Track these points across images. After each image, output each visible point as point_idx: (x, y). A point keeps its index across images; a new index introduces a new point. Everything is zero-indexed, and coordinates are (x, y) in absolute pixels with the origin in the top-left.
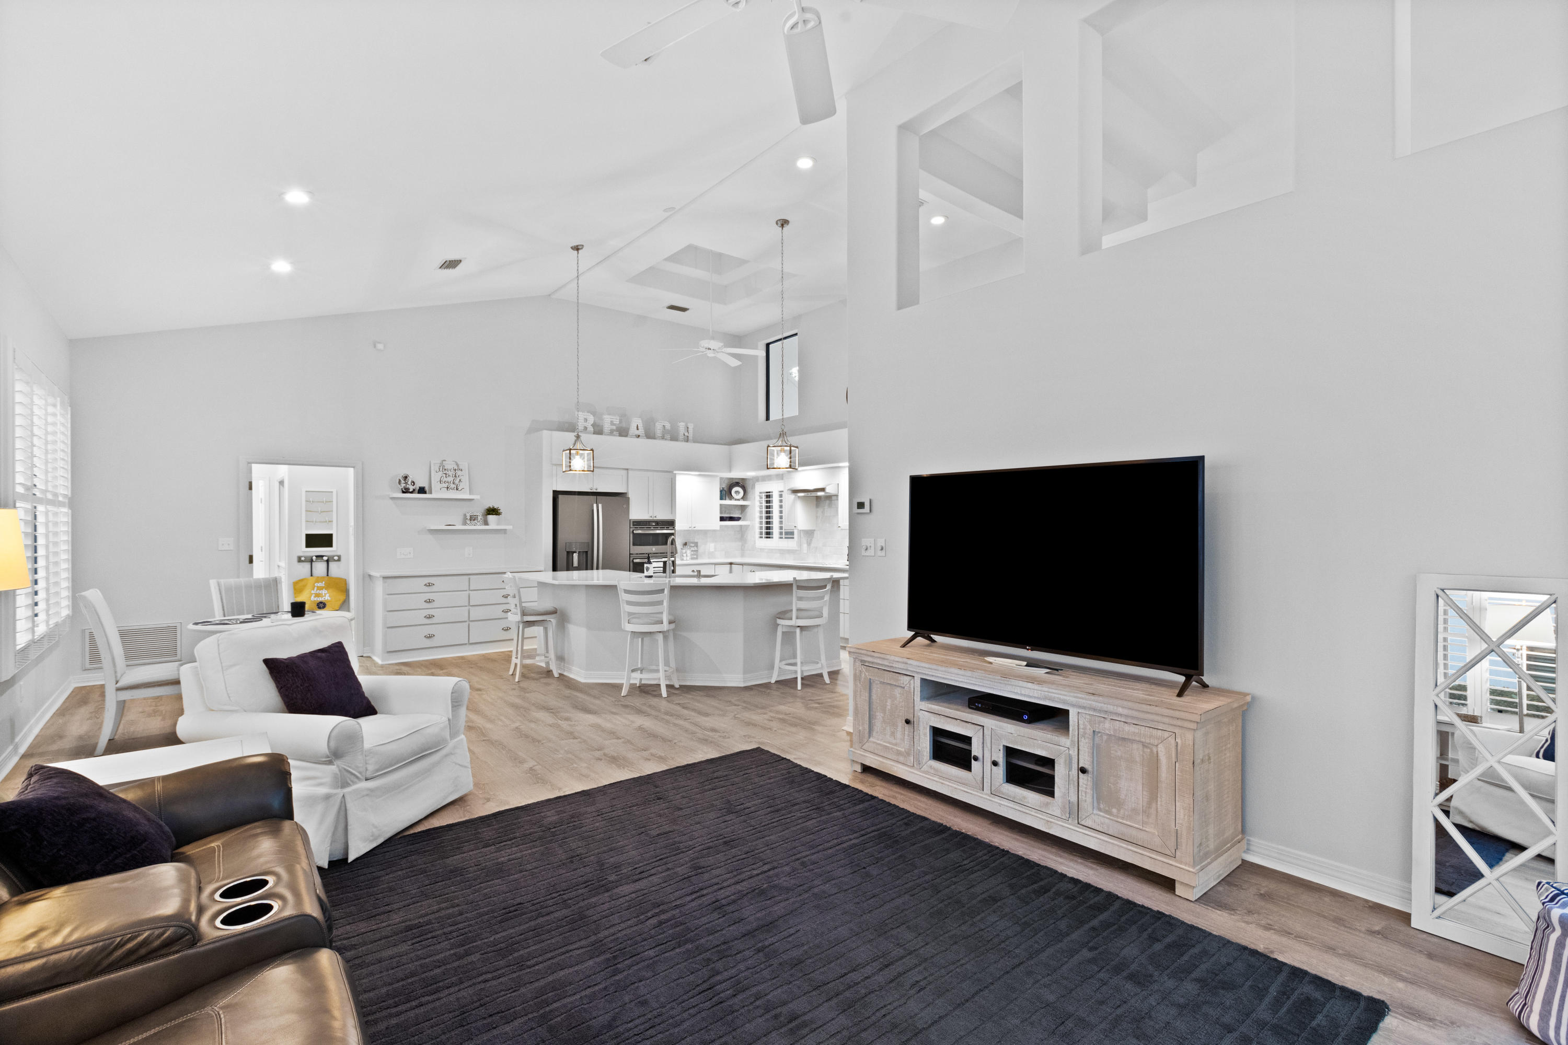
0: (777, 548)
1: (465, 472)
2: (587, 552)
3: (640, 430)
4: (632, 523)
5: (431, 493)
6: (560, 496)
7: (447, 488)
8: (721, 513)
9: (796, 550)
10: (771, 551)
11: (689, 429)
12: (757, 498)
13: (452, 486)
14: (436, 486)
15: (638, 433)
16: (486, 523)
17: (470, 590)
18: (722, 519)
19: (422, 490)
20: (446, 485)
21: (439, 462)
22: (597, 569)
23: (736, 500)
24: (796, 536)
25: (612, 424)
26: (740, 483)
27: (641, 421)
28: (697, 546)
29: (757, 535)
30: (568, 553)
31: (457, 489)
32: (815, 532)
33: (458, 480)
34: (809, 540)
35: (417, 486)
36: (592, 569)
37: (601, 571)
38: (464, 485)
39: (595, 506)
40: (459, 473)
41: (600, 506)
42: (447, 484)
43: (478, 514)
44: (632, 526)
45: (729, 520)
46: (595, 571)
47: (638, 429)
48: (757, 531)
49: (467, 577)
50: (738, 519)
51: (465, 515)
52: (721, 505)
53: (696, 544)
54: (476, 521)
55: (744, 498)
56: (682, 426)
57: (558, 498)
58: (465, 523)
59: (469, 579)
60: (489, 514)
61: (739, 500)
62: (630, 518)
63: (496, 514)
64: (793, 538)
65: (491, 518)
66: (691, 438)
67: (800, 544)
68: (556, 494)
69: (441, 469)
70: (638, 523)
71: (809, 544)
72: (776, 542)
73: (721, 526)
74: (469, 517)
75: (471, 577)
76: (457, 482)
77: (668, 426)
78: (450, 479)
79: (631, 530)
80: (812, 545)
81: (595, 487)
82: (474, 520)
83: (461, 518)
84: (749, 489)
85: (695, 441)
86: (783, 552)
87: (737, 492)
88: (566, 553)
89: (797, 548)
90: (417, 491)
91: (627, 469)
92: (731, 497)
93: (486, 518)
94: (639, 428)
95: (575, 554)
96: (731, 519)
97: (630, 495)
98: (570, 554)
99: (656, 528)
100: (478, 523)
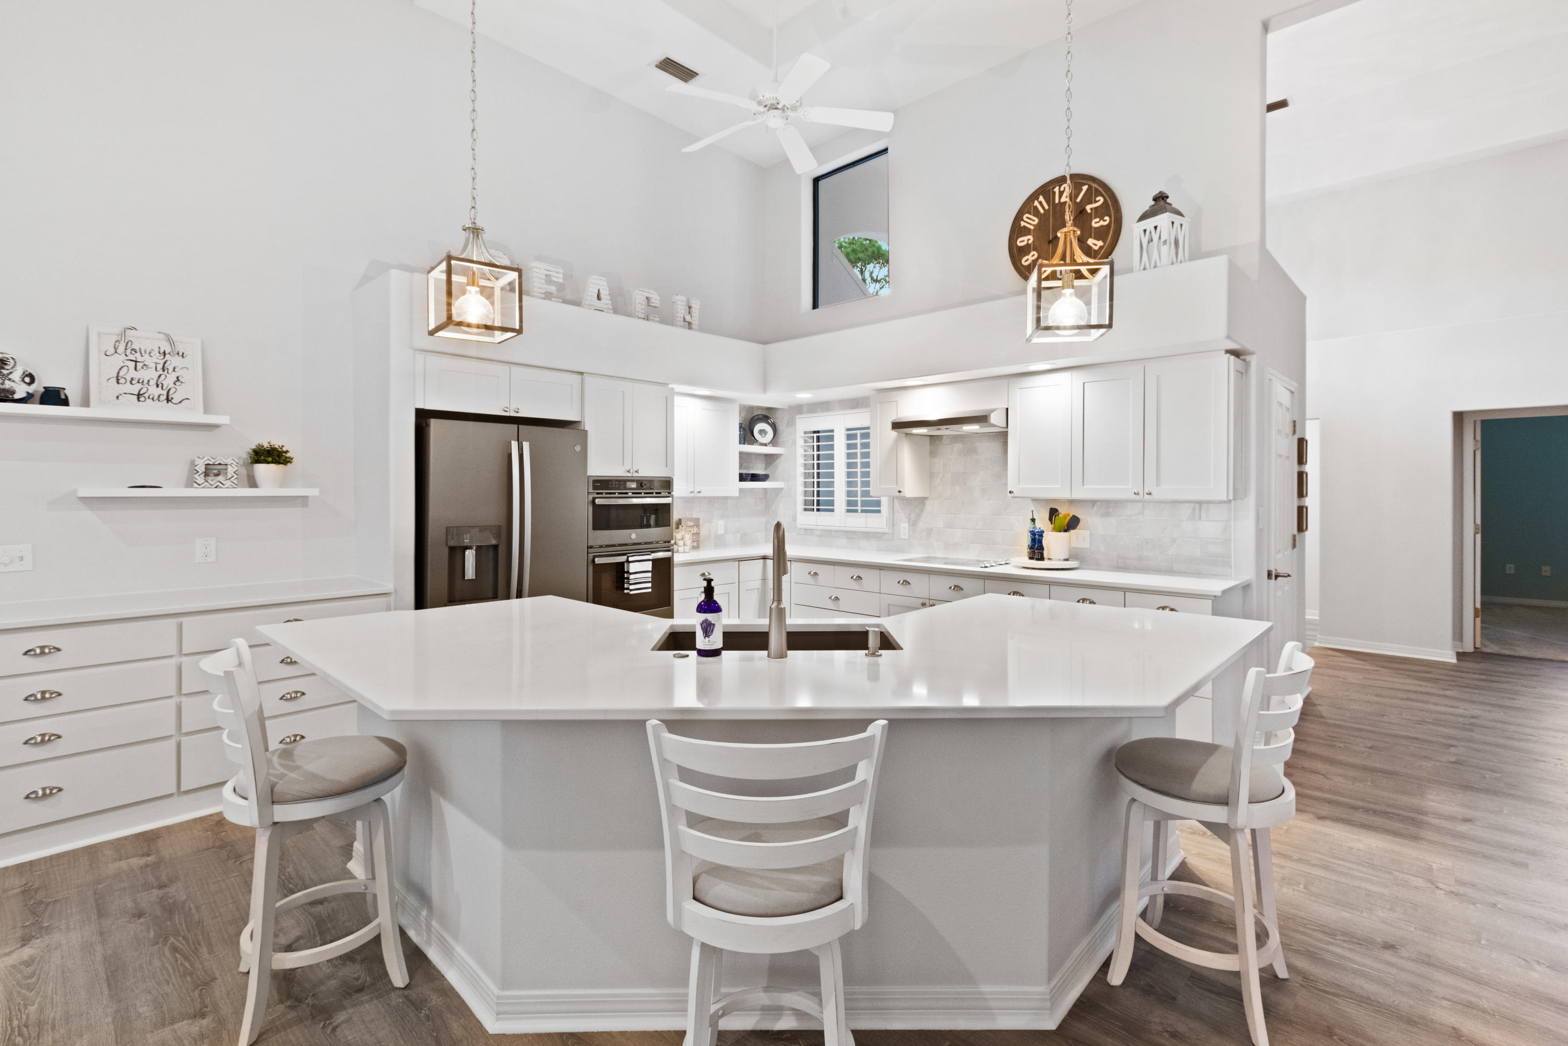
0: (842, 529)
1: (194, 360)
2: (496, 547)
3: (603, 301)
4: (591, 484)
5: (86, 402)
6: (434, 423)
7: (139, 396)
8: (741, 467)
9: (884, 534)
10: (828, 535)
11: (693, 310)
12: (800, 442)
13: (154, 391)
14: (102, 387)
15: (599, 304)
16: (253, 483)
17: (181, 653)
18: (742, 478)
19: (53, 397)
20: (135, 389)
21: (118, 330)
22: (519, 595)
23: (762, 444)
24: (884, 507)
25: (548, 279)
26: (765, 416)
27: (605, 284)
28: (698, 526)
29: (800, 506)
30: (452, 550)
31: (168, 400)
32: (928, 503)
33: (171, 378)
34: (913, 517)
35: (37, 388)
36: (508, 597)
37: (527, 601)
38: (192, 388)
39: (514, 445)
40: (173, 361)
41: (526, 445)
42: (139, 386)
43: (229, 461)
44: (591, 490)
45: (752, 480)
46: (514, 602)
47: (599, 298)
48: (800, 499)
49: (173, 622)
50: (764, 478)
51: (193, 464)
52: (741, 453)
53: (697, 523)
54: (220, 478)
55: (774, 442)
56: (680, 301)
57: (428, 425)
58: (190, 483)
59: (180, 626)
60: (258, 461)
61: (765, 445)
62: (589, 474)
63: (278, 463)
64: (879, 511)
65: (262, 470)
66: (695, 322)
67: (893, 523)
68: (423, 417)
69: (121, 349)
70: (602, 484)
71: (913, 524)
72: (839, 518)
73: (742, 490)
74: (201, 469)
75: (185, 620)
76: (169, 381)
77: (656, 300)
78: (150, 374)
79: (591, 497)
80: (921, 525)
81: (513, 407)
82: (217, 475)
83: (182, 471)
84: (781, 427)
85: (702, 329)
86: (851, 536)
87: (762, 432)
88: (446, 551)
89: (886, 530)
90: (38, 397)
91: (582, 373)
92: (753, 441)
93: (253, 471)
94: (602, 296)
95: (468, 552)
96: (754, 478)
97: (588, 426)
98: (456, 553)
99: (637, 494)
100: (228, 483)
